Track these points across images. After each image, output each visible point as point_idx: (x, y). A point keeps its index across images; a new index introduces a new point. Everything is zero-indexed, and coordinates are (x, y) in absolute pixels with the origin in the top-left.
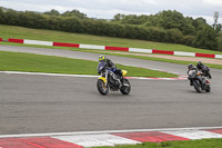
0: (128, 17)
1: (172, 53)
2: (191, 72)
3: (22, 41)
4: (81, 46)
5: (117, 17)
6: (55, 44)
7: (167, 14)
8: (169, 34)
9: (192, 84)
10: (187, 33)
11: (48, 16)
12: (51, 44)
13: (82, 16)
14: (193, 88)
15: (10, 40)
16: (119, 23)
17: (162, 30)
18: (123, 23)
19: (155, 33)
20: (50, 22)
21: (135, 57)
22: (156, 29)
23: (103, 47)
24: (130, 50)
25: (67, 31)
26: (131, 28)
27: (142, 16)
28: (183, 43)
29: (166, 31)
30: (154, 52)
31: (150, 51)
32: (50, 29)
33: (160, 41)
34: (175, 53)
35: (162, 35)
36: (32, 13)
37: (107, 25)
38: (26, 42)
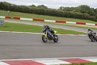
0: (66, 8)
1: (85, 24)
2: (89, 32)
3: (19, 19)
4: (45, 21)
5: (61, 8)
6: (34, 20)
7: (83, 7)
8: (84, 15)
9: (89, 38)
10: (91, 15)
11: (31, 8)
12: (32, 20)
13: (46, 7)
14: (90, 40)
15: (14, 18)
16: (61, 11)
17: (81, 14)
18: (64, 10)
19: (78, 15)
20: (32, 10)
21: (69, 26)
22: (78, 13)
23: (55, 21)
24: (67, 22)
25: (39, 14)
26: (67, 13)
27: (72, 8)
28: (90, 20)
29: (82, 14)
30: (77, 23)
31: (75, 23)
32: (32, 13)
33: (80, 19)
34: (86, 24)
35: (81, 16)
36: (24, 6)
37: (56, 11)
38: (21, 19)
